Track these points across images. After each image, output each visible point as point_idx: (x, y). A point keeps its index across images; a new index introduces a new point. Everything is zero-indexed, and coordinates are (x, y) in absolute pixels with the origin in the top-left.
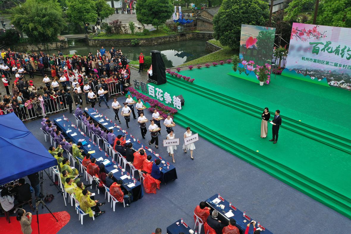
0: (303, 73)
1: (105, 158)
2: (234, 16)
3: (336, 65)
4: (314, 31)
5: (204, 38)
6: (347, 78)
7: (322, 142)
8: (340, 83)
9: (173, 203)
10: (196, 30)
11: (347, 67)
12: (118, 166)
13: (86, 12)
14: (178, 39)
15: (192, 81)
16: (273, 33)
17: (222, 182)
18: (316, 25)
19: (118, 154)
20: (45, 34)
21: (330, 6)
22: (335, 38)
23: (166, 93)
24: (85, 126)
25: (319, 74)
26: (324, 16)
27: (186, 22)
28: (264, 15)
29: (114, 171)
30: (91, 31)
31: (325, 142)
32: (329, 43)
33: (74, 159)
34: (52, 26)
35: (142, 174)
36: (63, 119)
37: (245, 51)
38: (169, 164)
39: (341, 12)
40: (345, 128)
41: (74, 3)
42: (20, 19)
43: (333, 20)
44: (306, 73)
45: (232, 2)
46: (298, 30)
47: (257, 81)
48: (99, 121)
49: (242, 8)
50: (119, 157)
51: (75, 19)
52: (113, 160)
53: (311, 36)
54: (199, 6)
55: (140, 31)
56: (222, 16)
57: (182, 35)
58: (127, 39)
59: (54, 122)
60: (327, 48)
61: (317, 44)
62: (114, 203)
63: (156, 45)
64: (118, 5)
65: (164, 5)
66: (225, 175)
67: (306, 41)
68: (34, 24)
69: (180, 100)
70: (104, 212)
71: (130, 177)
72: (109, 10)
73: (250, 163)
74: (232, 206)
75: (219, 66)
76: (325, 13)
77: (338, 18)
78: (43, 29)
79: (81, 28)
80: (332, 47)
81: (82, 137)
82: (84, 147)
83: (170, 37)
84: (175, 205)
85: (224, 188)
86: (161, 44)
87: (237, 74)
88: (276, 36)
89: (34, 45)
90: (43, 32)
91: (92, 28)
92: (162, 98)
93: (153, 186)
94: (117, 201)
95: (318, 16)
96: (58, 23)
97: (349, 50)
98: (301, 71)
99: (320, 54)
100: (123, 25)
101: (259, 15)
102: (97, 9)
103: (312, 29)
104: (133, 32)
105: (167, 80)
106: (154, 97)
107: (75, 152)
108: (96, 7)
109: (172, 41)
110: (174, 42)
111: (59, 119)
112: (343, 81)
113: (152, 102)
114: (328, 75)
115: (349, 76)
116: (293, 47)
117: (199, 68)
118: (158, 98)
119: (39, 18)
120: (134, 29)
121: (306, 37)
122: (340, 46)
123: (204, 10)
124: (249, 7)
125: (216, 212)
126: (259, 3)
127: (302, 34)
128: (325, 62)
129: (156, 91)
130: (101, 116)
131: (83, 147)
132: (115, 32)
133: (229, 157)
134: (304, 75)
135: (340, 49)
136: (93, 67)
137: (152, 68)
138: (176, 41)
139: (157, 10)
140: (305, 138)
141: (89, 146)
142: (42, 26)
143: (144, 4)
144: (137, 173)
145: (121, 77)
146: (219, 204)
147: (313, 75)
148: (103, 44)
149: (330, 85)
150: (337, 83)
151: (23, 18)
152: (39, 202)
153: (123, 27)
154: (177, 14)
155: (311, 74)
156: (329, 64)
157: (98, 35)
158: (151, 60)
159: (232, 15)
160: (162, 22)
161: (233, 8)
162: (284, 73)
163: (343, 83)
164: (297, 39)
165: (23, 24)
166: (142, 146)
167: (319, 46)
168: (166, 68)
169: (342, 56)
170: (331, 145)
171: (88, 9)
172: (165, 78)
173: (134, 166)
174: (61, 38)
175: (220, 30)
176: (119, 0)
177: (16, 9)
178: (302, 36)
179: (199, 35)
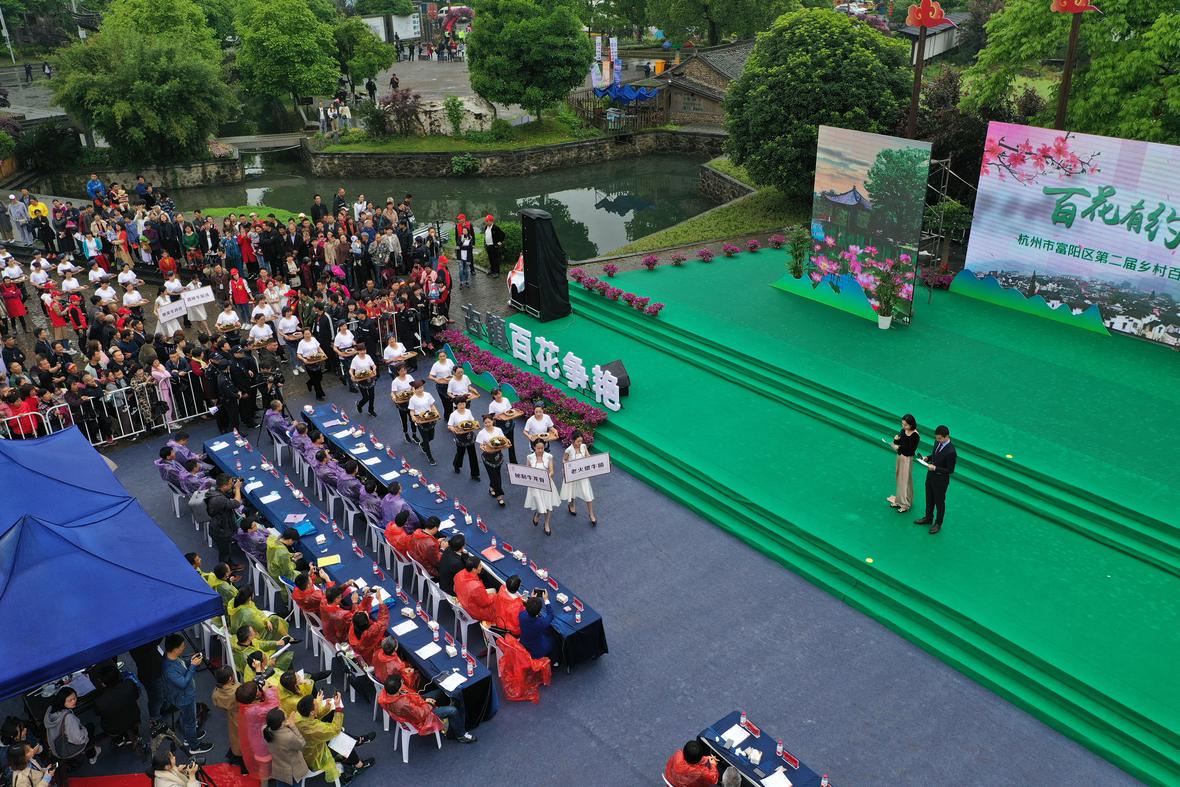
0: (1022, 287)
2: (795, 88)
3: (1130, 264)
4: (1060, 151)
5: (693, 149)
6: (1166, 307)
7: (1083, 531)
8: (1145, 325)
9: (592, 736)
10: (667, 122)
11: (1167, 272)
12: (415, 612)
13: (303, 61)
14: (609, 155)
15: (654, 314)
16: (925, 160)
17: (754, 666)
18: (1066, 133)
20: (168, 136)
21: (1113, 67)
22: (1129, 173)
23: (571, 353)
24: (306, 467)
25: (1072, 292)
26: (1092, 101)
27: (634, 95)
28: (893, 85)
29: (403, 629)
31: (1090, 531)
32: (1107, 192)
34: (190, 110)
35: (495, 639)
36: (232, 441)
37: (831, 213)
38: (580, 605)
39: (1148, 88)
40: (1157, 484)
41: (264, 30)
42: (85, 87)
43: (1120, 114)
44: (1032, 286)
45: (789, 43)
46: (1006, 147)
47: (871, 315)
48: (352, 451)
49: (820, 64)
50: (419, 576)
51: (266, 83)
52: (398, 590)
53: (1048, 168)
54: (676, 38)
55: (481, 125)
56: (755, 89)
57: (622, 139)
58: (438, 153)
60: (1101, 208)
61: (1070, 193)
62: (406, 737)
63: (535, 173)
64: (407, 28)
65: (560, 41)
66: (764, 640)
67: (1035, 184)
68: (131, 104)
69: (615, 379)
70: (372, 762)
71: (455, 650)
72: (377, 53)
73: (845, 601)
74: (787, 755)
75: (745, 257)
76: (1096, 89)
77: (1137, 108)
78: (159, 120)
79: (284, 112)
80: (1118, 207)
81: (296, 506)
82: (302, 541)
83: (580, 148)
84: (600, 743)
85: (758, 685)
86: (550, 170)
87: (801, 288)
88: (932, 168)
89: (130, 171)
90: (161, 129)
92: (557, 369)
94: (414, 731)
95: (1073, 97)
96: (209, 100)
97: (1172, 219)
98: (1014, 279)
99: (1077, 227)
100: (425, 108)
101: (878, 85)
102: (337, 50)
103: (1051, 144)
104: (457, 129)
105: (574, 306)
106: (530, 363)
107: (276, 560)
108: (336, 45)
109: (589, 158)
110: (594, 163)
111: (221, 442)
112: (1153, 318)
113: (522, 382)
114: (1106, 295)
115: (1172, 302)
116: (989, 202)
117: (678, 263)
118: (543, 370)
119: (149, 85)
120: (463, 121)
121: (1035, 170)
122: (1143, 202)
123: (695, 55)
124: (846, 57)
125: (733, 774)
126: (877, 46)
127: (1018, 159)
128: (1094, 255)
129: (535, 347)
130: (359, 433)
131: (299, 543)
132: (398, 129)
133: (776, 577)
134: (1025, 295)
135: (1146, 213)
136: (327, 260)
137: (522, 267)
138: (601, 160)
139: (538, 57)
141: (321, 539)
142: (159, 112)
143: (497, 38)
144: (475, 631)
145: (420, 298)
146: (743, 745)
147: (1055, 296)
148: (360, 173)
149: (1110, 329)
150: (1135, 325)
151: (93, 84)
152: (162, 736)
153: (426, 112)
154: (606, 65)
155: (1046, 292)
156: (1109, 259)
157: (342, 137)
159: (789, 85)
160: (553, 98)
161: (792, 60)
162: (958, 285)
163: (1153, 324)
164: (1001, 177)
165: (95, 103)
166: (494, 542)
167: (1074, 199)
168: (570, 262)
169: (1152, 237)
170: (1109, 543)
171: (308, 52)
172: (566, 297)
173: (467, 609)
174: (221, 147)
175: (746, 133)
176: (409, 14)
177: (71, 53)
178: (1018, 166)
179: (677, 141)
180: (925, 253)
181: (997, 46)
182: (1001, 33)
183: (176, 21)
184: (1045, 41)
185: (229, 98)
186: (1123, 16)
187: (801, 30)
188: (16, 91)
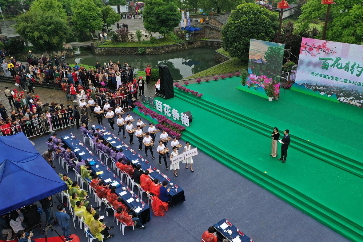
0: (313, 88)
1: (113, 179)
2: (243, 27)
3: (345, 81)
4: (324, 47)
5: (212, 46)
6: (357, 94)
8: (350, 100)
9: (181, 226)
10: (204, 38)
11: (357, 84)
12: (126, 188)
13: (92, 19)
14: (186, 48)
15: (200, 97)
16: (282, 49)
17: (230, 205)
18: (326, 41)
19: (126, 175)
20: (51, 43)
21: (340, 21)
22: (345, 54)
23: (174, 109)
25: (328, 90)
26: (333, 31)
27: (194, 30)
28: (273, 26)
29: (122, 194)
30: (97, 39)
32: (338, 59)
33: (83, 180)
34: (57, 34)
35: (151, 196)
36: (70, 136)
37: (254, 66)
38: (177, 186)
39: (351, 27)
40: (353, 148)
41: (80, 10)
42: (25, 27)
43: (342, 35)
44: (316, 88)
45: (241, 14)
46: (307, 45)
47: (266, 97)
48: (107, 139)
49: (251, 20)
50: (128, 178)
51: (81, 26)
52: (121, 182)
53: (320, 52)
54: (207, 12)
55: (147, 39)
56: (231, 28)
57: (190, 43)
58: (134, 48)
59: (62, 140)
60: (336, 64)
61: (327, 59)
62: (123, 227)
63: (163, 53)
64: (124, 9)
65: (171, 13)
66: (233, 197)
67: (317, 56)
68: (39, 33)
69: (188, 117)
70: (113, 236)
71: (138, 200)
72: (115, 17)
74: (240, 232)
75: (228, 79)
76: (335, 28)
77: (347, 33)
78: (48, 38)
79: (86, 35)
80: (342, 64)
81: (90, 156)
83: (177, 46)
84: (183, 228)
85: (231, 210)
86: (168, 52)
87: (245, 89)
88: (285, 52)
90: (48, 40)
91: (98, 36)
92: (170, 114)
93: (161, 209)
94: (126, 225)
95: (328, 30)
96: (63, 31)
97: (358, 67)
98: (310, 86)
99: (329, 70)
100: (130, 34)
101: (268, 26)
102: (103, 16)
103: (321, 44)
104: (139, 40)
105: (175, 94)
106: (162, 112)
107: (84, 173)
108: (102, 14)
109: (180, 49)
110: (182, 50)
111: (67, 136)
112: (353, 97)
113: (159, 118)
114: (338, 91)
116: (302, 62)
117: (207, 81)
118: (166, 114)
119: (45, 27)
120: (141, 38)
121: (316, 52)
122: (349, 62)
123: (213, 17)
124: (259, 18)
126: (268, 14)
127: (311, 49)
128: (335, 78)
129: (163, 107)
130: (109, 134)
132: (121, 40)
133: (237, 177)
134: (313, 90)
135: (350, 65)
136: (99, 80)
137: (159, 83)
138: (184, 50)
139: (164, 18)
140: (313, 158)
141: (97, 166)
142: (48, 35)
143: (151, 12)
144: (145, 194)
145: (128, 92)
146: (227, 229)
147: (323, 91)
148: (109, 53)
149: (339, 101)
150: (347, 100)
151: (28, 27)
152: (49, 227)
153: (130, 35)
154: (185, 20)
155: (320, 90)
156: (339, 80)
157: (104, 43)
158: (158, 73)
159: (241, 26)
160: (169, 31)
161: (242, 19)
162: (293, 88)
163: (352, 100)
164: (306, 54)
165: (28, 32)
166: (150, 167)
167: (329, 61)
168: (174, 81)
169: (352, 73)
170: (339, 167)
171: (94, 17)
172: (173, 92)
173: (143, 187)
174: (67, 46)
175: (228, 41)
176: (125, 5)
177: (21, 17)
178: (311, 51)
179: (207, 43)
180: (283, 78)
181: (305, 14)
182: (306, 10)
183: (53, 7)
184: (319, 13)
185: (69, 31)
186: (343, 5)
187: (245, 10)
188: (4, 29)
